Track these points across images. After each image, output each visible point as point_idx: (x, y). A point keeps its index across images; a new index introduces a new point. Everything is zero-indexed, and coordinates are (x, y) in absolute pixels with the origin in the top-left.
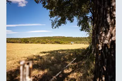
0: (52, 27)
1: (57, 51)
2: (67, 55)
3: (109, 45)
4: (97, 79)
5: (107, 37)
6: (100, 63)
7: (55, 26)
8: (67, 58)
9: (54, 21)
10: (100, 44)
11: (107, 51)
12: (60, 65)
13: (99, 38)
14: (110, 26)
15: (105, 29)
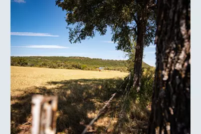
0: (70, 41)
1: (76, 81)
2: (93, 89)
3: (184, 72)
4: (156, 129)
5: (179, 59)
6: (162, 102)
7: (75, 38)
8: (93, 94)
9: (73, 30)
10: (165, 71)
11: (178, 82)
12: (81, 105)
13: (163, 60)
14: (186, 40)
15: (174, 46)
